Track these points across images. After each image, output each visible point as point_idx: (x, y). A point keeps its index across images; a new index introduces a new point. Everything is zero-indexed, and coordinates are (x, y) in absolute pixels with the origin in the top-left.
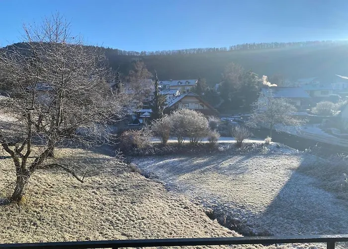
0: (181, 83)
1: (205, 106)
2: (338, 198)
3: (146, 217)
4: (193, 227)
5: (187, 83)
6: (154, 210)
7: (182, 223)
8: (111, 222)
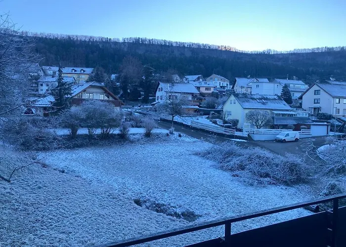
0: (75, 71)
1: (110, 97)
2: (234, 176)
3: (78, 211)
4: (127, 215)
5: (82, 71)
6: (85, 204)
7: (116, 213)
8: (43, 222)
